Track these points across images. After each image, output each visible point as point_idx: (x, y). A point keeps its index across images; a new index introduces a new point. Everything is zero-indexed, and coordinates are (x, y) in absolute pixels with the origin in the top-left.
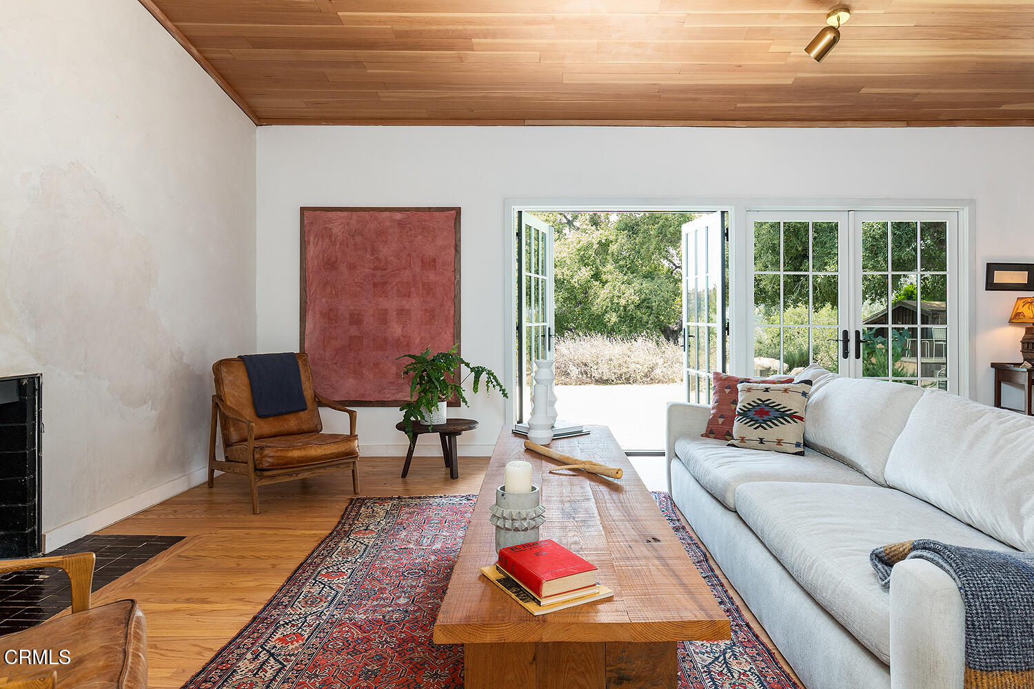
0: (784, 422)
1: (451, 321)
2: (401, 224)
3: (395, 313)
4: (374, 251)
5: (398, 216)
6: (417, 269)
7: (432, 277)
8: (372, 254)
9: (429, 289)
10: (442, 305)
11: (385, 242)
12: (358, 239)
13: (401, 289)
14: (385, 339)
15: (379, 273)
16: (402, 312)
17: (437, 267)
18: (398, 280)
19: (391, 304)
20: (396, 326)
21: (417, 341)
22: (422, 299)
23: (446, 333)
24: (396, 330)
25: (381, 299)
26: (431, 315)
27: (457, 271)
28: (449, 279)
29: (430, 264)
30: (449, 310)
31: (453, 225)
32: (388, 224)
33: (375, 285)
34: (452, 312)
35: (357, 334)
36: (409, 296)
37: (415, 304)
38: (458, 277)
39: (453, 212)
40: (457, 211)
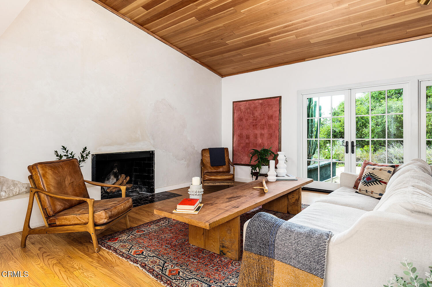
0: (376, 183)
1: (278, 137)
2: (261, 104)
3: (259, 135)
4: (253, 114)
5: (261, 101)
6: (266, 119)
7: (271, 122)
8: (253, 115)
9: (270, 126)
10: (274, 132)
11: (256, 111)
12: (249, 110)
13: (262, 127)
14: (256, 144)
15: (254, 121)
16: (262, 135)
17: (273, 118)
18: (260, 123)
19: (258, 132)
20: (260, 139)
21: (266, 145)
22: (268, 130)
23: (276, 142)
24: (260, 141)
25: (255, 130)
26: (271, 136)
27: (280, 119)
28: (277, 123)
29: (271, 117)
30: (277, 134)
31: (278, 103)
32: (257, 104)
33: (253, 125)
34: (278, 134)
35: (248, 142)
36: (264, 129)
37: (265, 132)
38: (280, 121)
39: (279, 98)
40: (280, 97)
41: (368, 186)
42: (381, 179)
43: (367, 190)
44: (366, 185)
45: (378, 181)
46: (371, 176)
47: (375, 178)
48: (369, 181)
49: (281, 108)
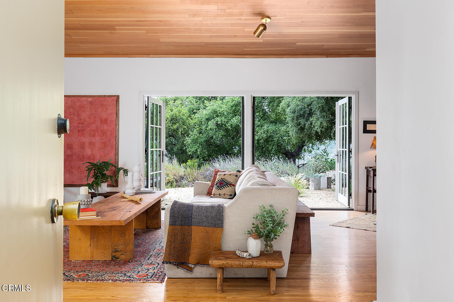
0: (227, 187)
1: (114, 148)
2: (91, 103)
3: (88, 144)
4: (78, 115)
5: (90, 99)
6: (98, 124)
7: (105, 127)
8: (78, 117)
9: (104, 133)
10: (110, 140)
11: (84, 111)
12: (71, 110)
13: (91, 133)
14: (83, 156)
15: (81, 125)
16: (91, 144)
17: (108, 123)
18: (89, 128)
19: (86, 140)
20: (88, 150)
21: (98, 157)
22: (100, 137)
23: (111, 153)
24: (88, 152)
25: (82, 137)
26: (105, 145)
27: (117, 124)
28: (113, 128)
29: (105, 121)
30: (113, 143)
31: (115, 103)
32: (85, 103)
33: (79, 131)
34: (114, 144)
35: (70, 154)
36: (94, 136)
37: (97, 140)
38: (117, 127)
39: (116, 98)
40: (118, 97)
41: (221, 190)
42: (231, 183)
43: (220, 194)
44: (219, 189)
45: (229, 184)
46: (223, 181)
47: (226, 182)
48: (222, 185)
49: (119, 110)
